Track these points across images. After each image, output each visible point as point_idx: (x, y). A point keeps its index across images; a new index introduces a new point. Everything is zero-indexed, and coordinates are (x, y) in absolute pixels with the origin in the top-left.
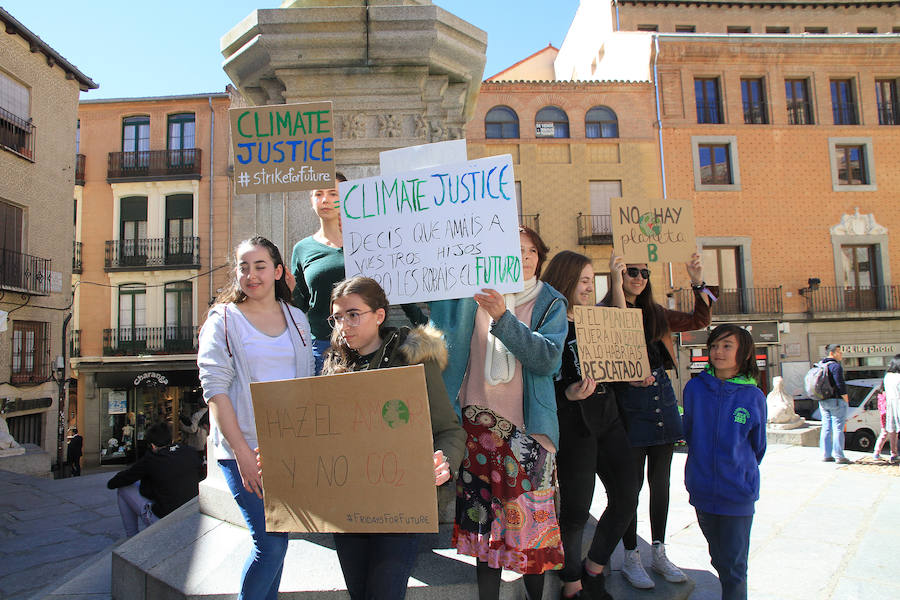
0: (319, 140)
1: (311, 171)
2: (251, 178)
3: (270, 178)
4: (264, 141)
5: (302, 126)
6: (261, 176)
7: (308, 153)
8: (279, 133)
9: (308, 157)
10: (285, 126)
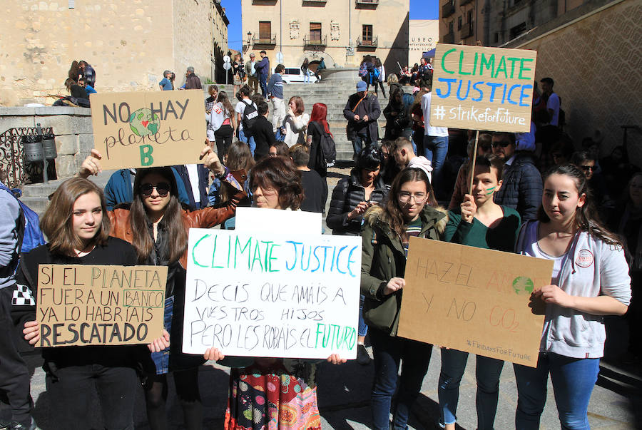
0: (519, 86)
1: (507, 113)
2: (447, 113)
3: (466, 115)
4: (466, 79)
5: (505, 70)
6: (457, 112)
7: (506, 97)
8: (481, 73)
9: (506, 101)
10: (488, 68)
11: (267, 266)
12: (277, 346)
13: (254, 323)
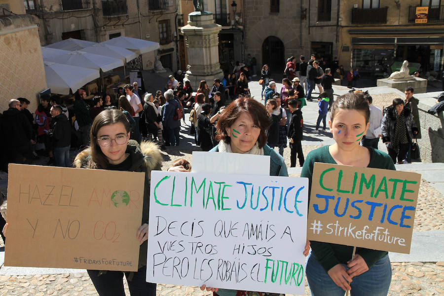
0: (401, 207)
1: (386, 233)
2: (324, 227)
3: (343, 231)
4: (344, 197)
5: (386, 191)
7: (386, 216)
8: (360, 192)
9: (386, 220)
10: (368, 187)
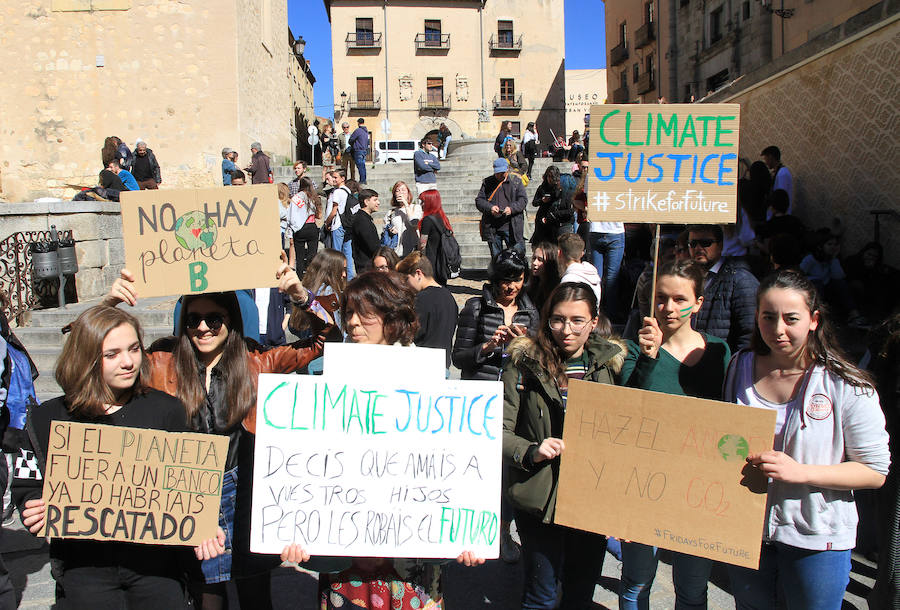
0: (717, 156)
1: (700, 197)
2: (612, 200)
3: (639, 203)
4: (636, 152)
5: (693, 135)
6: (626, 199)
7: (698, 173)
8: (658, 142)
9: (698, 179)
10: (668, 134)
11: (369, 426)
12: (385, 540)
13: (352, 508)
